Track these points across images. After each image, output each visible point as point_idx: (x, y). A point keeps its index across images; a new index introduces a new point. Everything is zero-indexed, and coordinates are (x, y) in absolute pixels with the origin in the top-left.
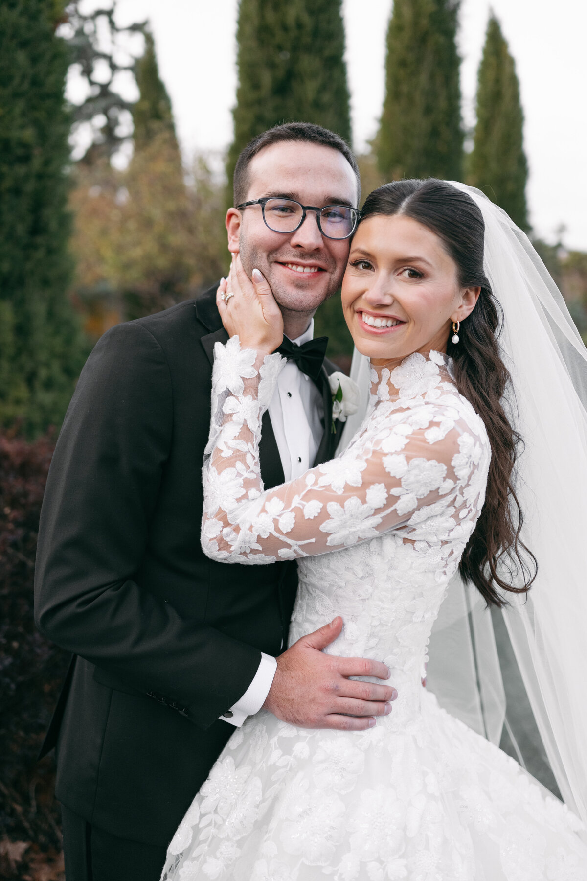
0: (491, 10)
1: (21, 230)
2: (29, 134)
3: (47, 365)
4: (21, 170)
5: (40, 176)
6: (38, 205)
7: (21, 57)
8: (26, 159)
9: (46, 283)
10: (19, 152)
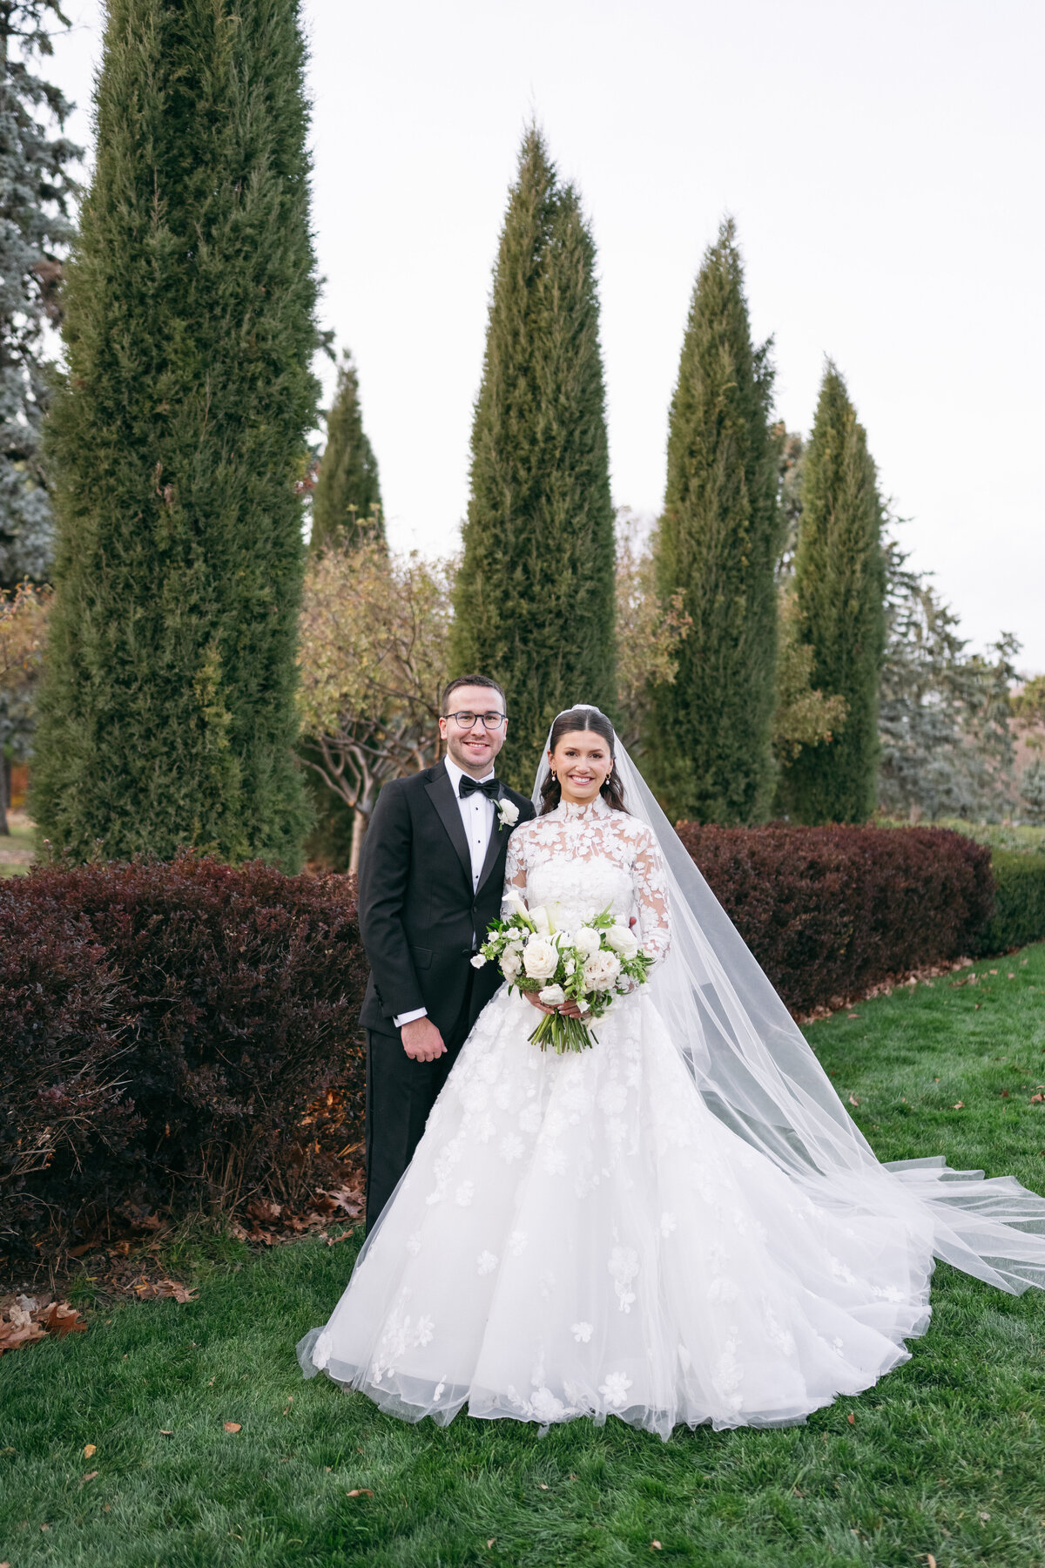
0: (832, 365)
1: (254, 685)
2: (267, 593)
3: (271, 822)
4: (258, 627)
5: (274, 633)
6: (271, 661)
7: (266, 521)
8: (263, 617)
9: (272, 737)
10: (257, 610)
